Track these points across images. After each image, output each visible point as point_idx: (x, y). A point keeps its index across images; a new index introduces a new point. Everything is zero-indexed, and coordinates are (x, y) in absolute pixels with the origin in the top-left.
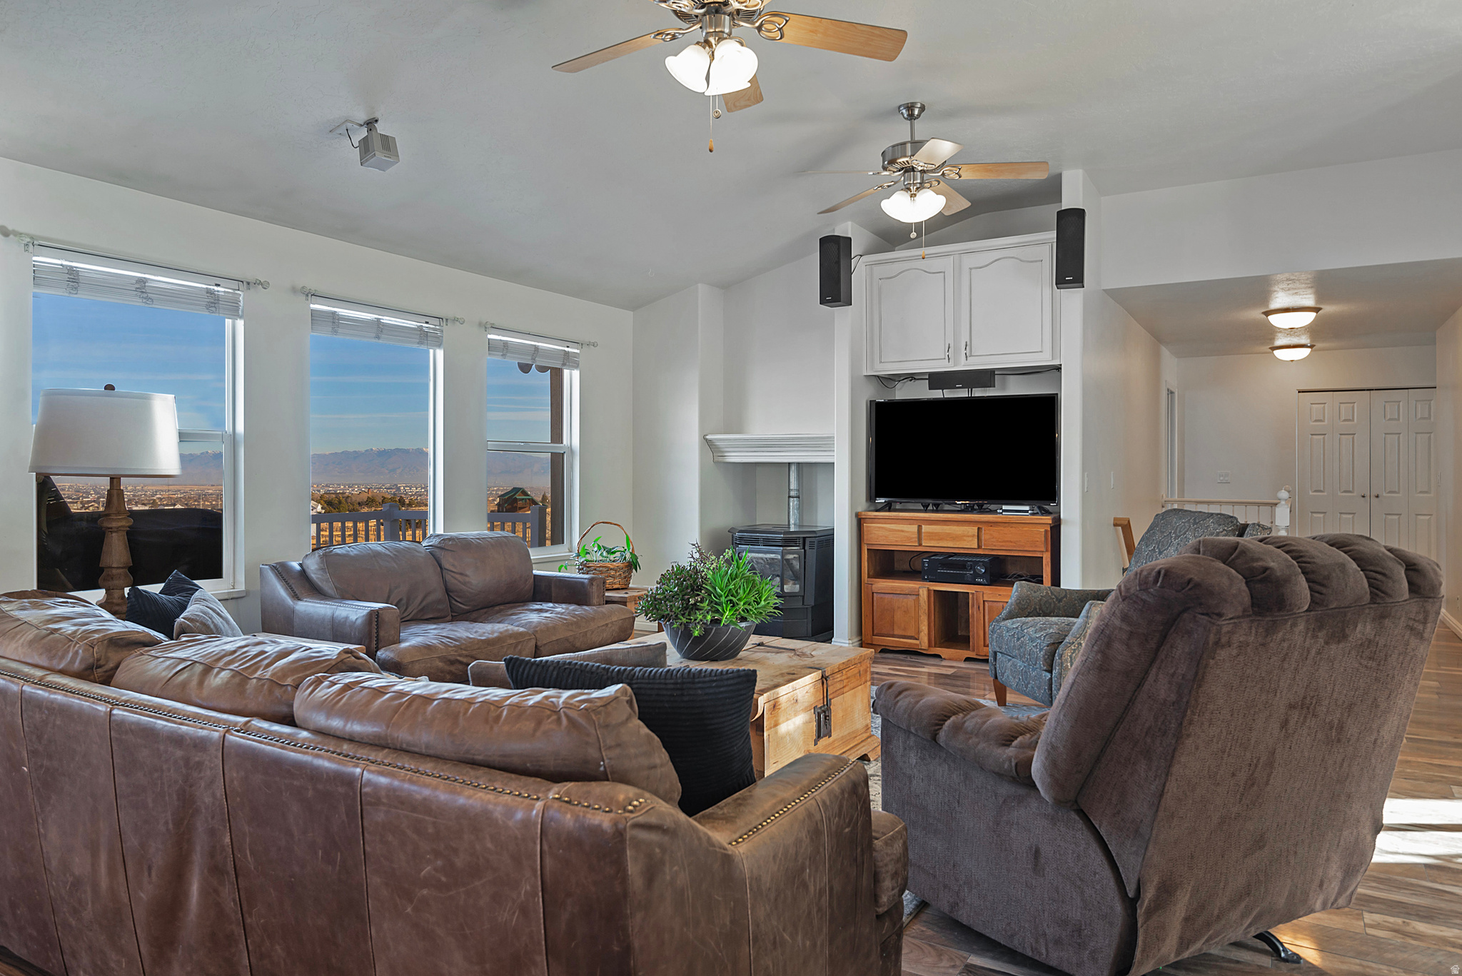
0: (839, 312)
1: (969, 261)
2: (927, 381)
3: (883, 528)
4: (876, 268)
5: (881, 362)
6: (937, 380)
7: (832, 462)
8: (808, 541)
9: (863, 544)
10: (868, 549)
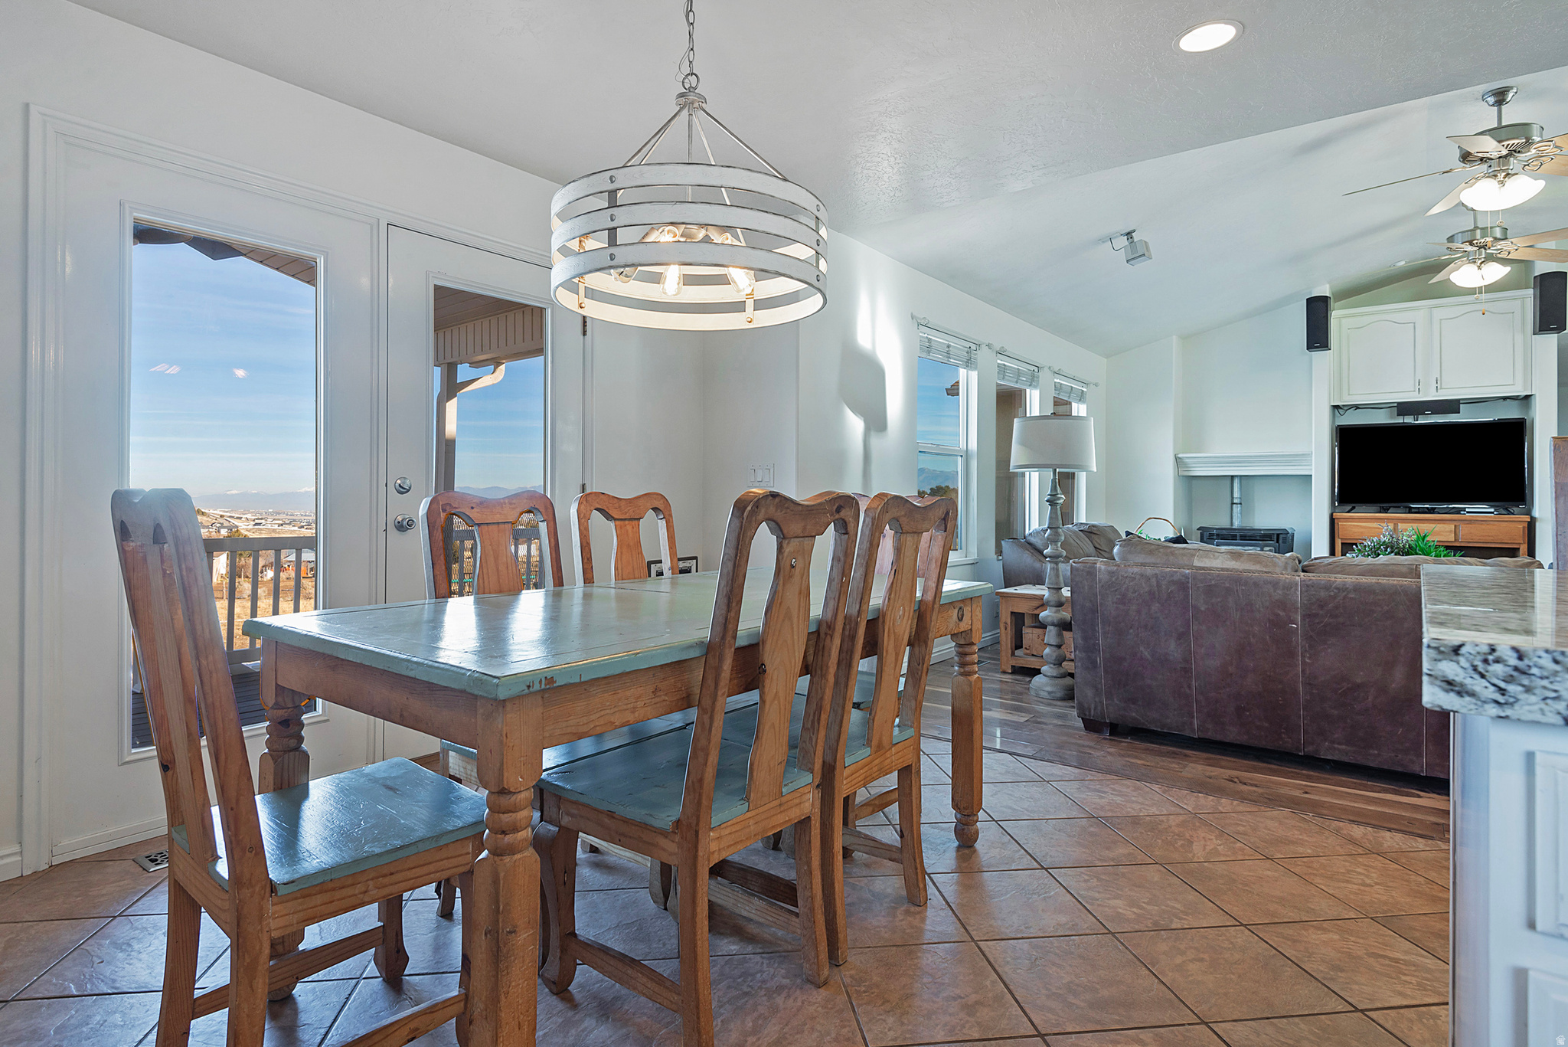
0: (1318, 355)
1: (1439, 314)
2: (1396, 408)
3: (1358, 526)
4: (1344, 321)
5: (1349, 395)
6: (1404, 408)
7: (1310, 474)
8: (1281, 536)
9: (1336, 539)
10: (1342, 543)
